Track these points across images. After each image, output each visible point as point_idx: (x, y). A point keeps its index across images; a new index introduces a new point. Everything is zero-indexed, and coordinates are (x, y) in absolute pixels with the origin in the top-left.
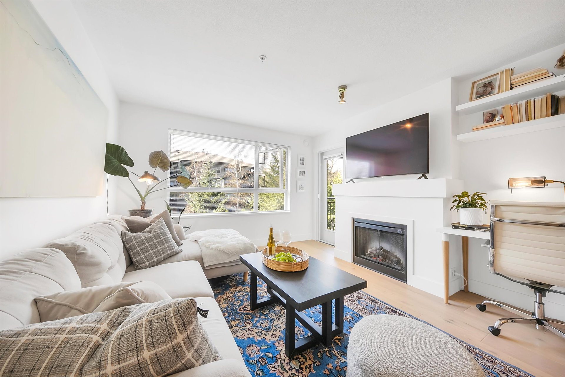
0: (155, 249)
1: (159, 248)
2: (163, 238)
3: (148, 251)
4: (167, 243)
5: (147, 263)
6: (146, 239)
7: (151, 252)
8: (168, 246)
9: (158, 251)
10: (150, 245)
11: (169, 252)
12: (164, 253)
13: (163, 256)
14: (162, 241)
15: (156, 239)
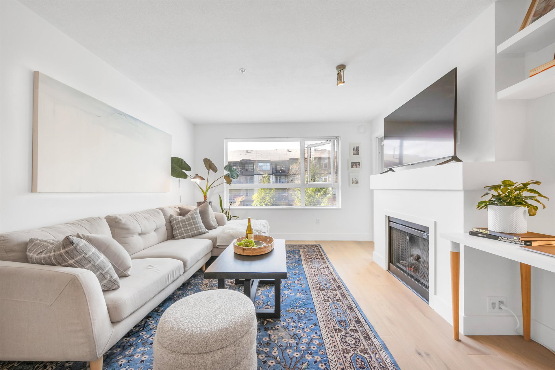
0: (185, 228)
1: (188, 228)
2: (192, 221)
3: (181, 229)
4: (194, 225)
5: (179, 237)
6: (181, 220)
7: (183, 229)
8: (195, 227)
9: (187, 229)
10: (183, 225)
11: (196, 232)
12: (191, 232)
13: (190, 233)
14: (191, 223)
15: (187, 221)
